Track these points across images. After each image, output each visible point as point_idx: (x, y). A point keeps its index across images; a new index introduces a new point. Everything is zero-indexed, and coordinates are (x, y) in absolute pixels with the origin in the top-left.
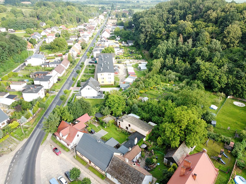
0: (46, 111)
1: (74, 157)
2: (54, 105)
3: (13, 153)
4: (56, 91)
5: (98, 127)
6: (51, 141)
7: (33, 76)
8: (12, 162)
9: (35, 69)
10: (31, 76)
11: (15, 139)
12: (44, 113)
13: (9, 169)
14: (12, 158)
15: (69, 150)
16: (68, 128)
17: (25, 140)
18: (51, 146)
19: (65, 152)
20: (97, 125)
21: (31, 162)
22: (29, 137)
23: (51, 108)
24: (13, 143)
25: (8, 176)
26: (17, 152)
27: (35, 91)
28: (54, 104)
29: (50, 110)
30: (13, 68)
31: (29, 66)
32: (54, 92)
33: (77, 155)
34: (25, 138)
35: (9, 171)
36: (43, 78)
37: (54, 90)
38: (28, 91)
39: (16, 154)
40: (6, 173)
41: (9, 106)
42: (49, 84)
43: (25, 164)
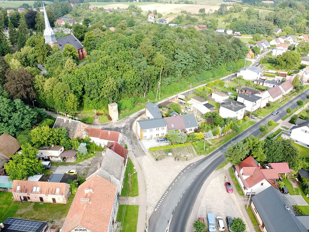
0: (236, 136)
1: (246, 206)
2: (249, 133)
3: (187, 163)
4: (258, 118)
5: (296, 189)
6: (228, 173)
7: (239, 91)
8: (182, 171)
9: (245, 84)
10: (238, 90)
11: (194, 150)
12: (234, 138)
13: (178, 176)
14: (184, 167)
15: (243, 194)
16: (255, 168)
17: (203, 157)
18: (226, 178)
19: (238, 194)
20: (295, 186)
21: (199, 182)
22: (208, 155)
23: (244, 135)
24: (191, 153)
25: (174, 181)
26: (191, 164)
27: (235, 109)
28: (250, 131)
29: (241, 137)
30: (222, 76)
31: (240, 78)
32: (256, 118)
33: (250, 206)
34: (204, 154)
35: (177, 178)
36: (250, 97)
37: (256, 116)
38: (227, 106)
39: (189, 166)
40: (174, 178)
41: (202, 115)
42: (253, 106)
43: (193, 181)
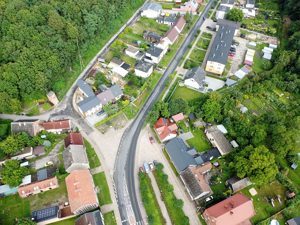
4: (163, 69)
5: (188, 128)
10: (145, 37)
12: (149, 96)
14: (123, 133)
19: (158, 143)
20: (187, 125)
22: (135, 118)
23: (155, 91)
24: (124, 119)
26: (126, 130)
27: (146, 69)
31: (145, 18)
36: (155, 51)
38: (139, 67)
41: (123, 78)
42: (158, 59)
